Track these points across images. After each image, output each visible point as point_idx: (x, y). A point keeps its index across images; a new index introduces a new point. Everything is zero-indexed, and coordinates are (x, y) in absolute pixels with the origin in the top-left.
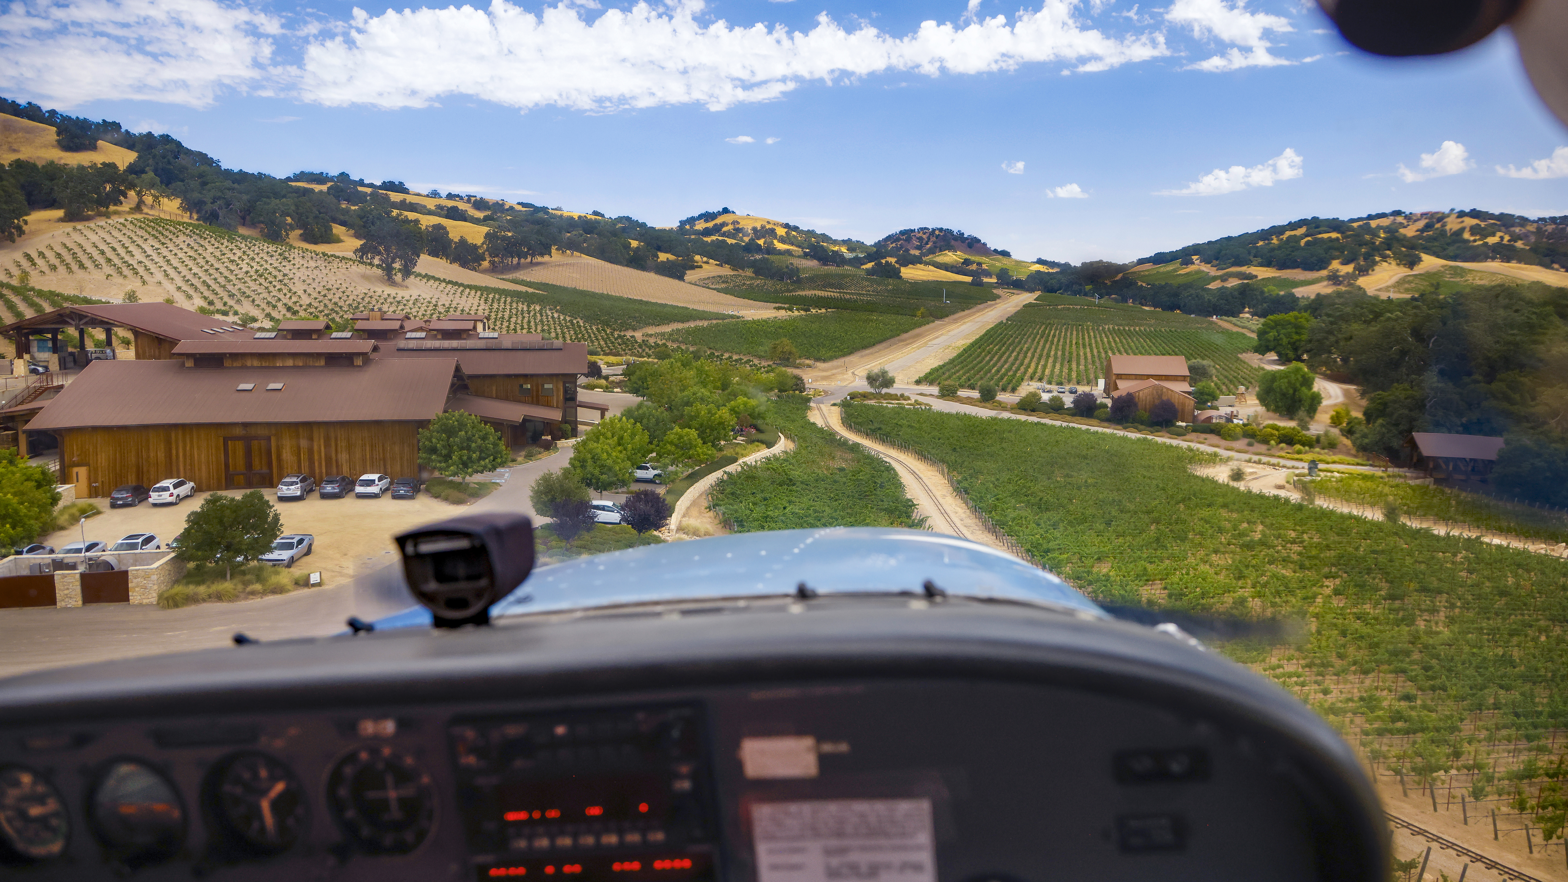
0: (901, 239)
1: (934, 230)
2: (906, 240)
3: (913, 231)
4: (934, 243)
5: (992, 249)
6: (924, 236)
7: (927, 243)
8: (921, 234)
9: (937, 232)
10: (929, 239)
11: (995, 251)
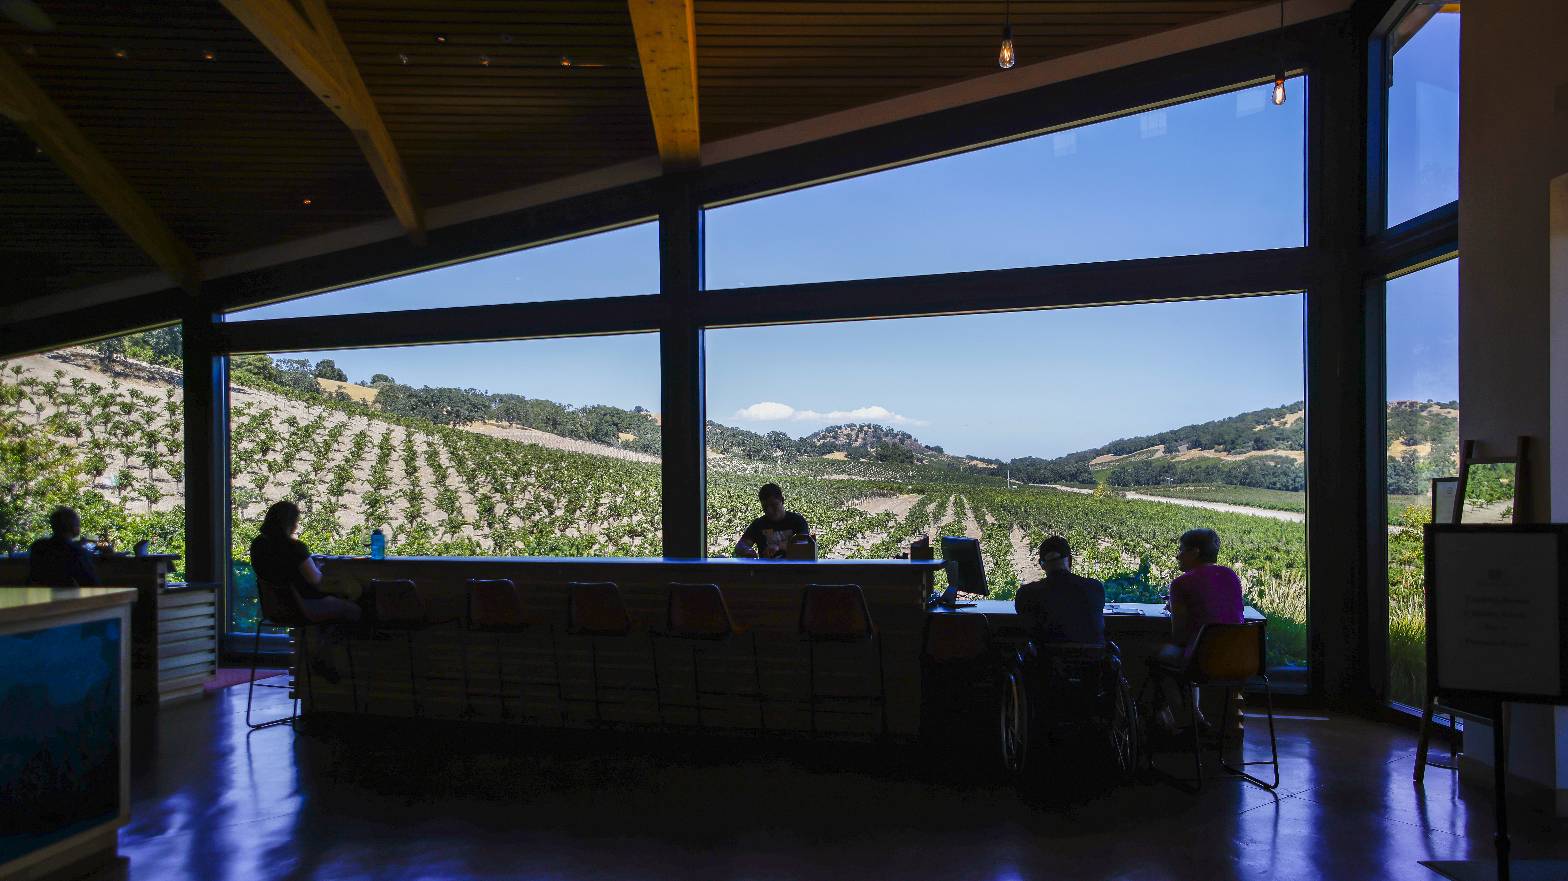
0: (828, 436)
1: (862, 427)
2: (834, 437)
3: (839, 428)
4: (864, 439)
5: (924, 445)
6: (852, 433)
7: (856, 440)
8: (848, 431)
9: (865, 428)
10: (857, 435)
11: (927, 447)
